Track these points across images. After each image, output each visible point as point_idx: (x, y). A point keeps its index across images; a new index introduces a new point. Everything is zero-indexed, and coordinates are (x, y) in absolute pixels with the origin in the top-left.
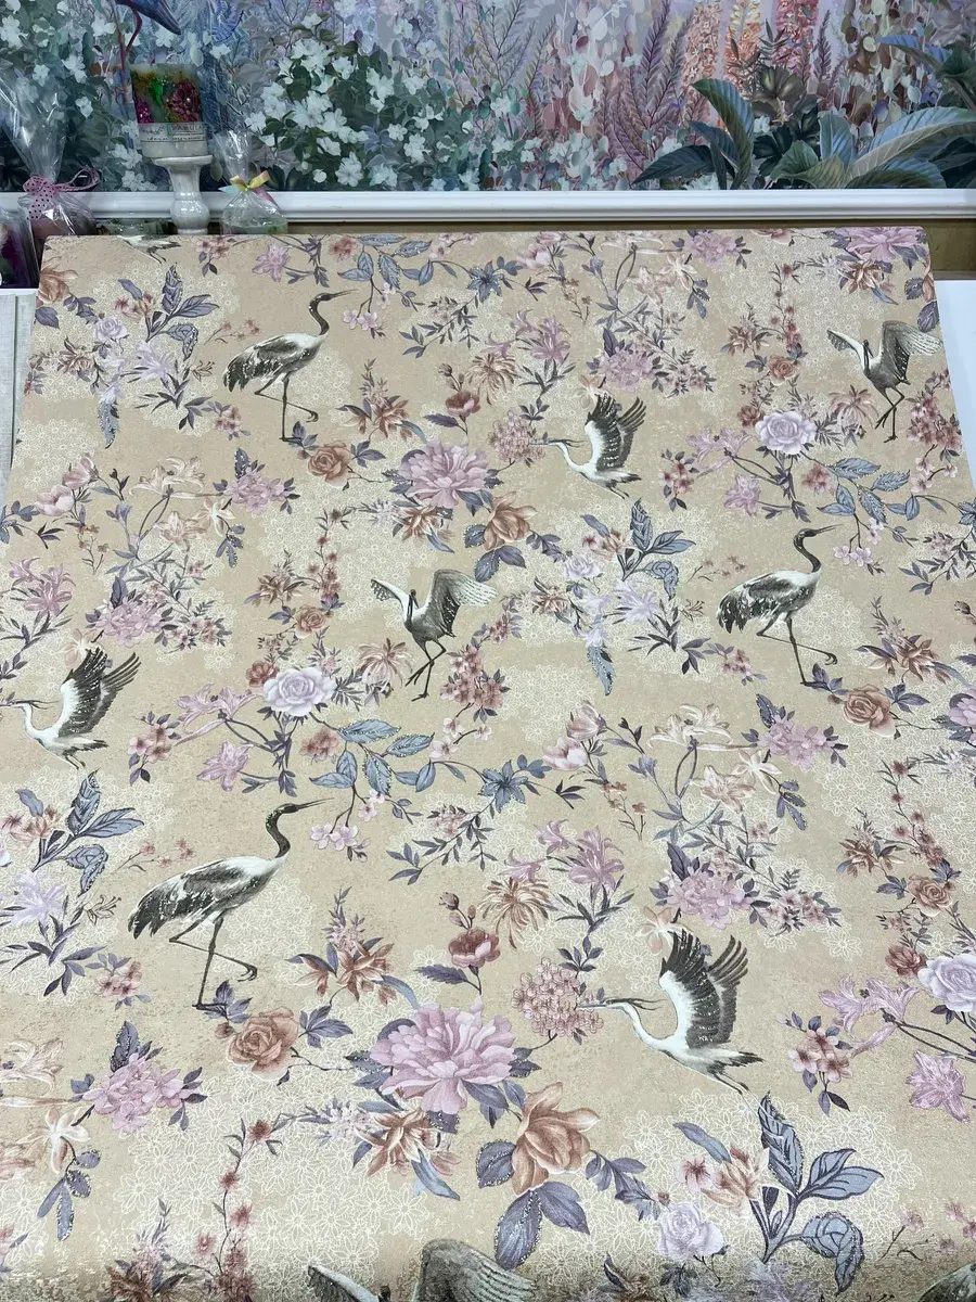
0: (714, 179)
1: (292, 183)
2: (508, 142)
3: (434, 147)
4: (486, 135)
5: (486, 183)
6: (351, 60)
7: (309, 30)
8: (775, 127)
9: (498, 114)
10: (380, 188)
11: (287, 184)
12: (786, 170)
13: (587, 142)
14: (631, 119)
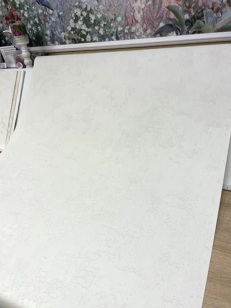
0: (175, 33)
1: (78, 41)
2: (121, 28)
3: (105, 31)
4: (116, 26)
5: (118, 39)
6: (86, 12)
7: (77, 6)
8: (191, 17)
9: (118, 21)
10: (95, 41)
11: (77, 42)
12: (195, 29)
13: (140, 26)
14: (151, 19)
